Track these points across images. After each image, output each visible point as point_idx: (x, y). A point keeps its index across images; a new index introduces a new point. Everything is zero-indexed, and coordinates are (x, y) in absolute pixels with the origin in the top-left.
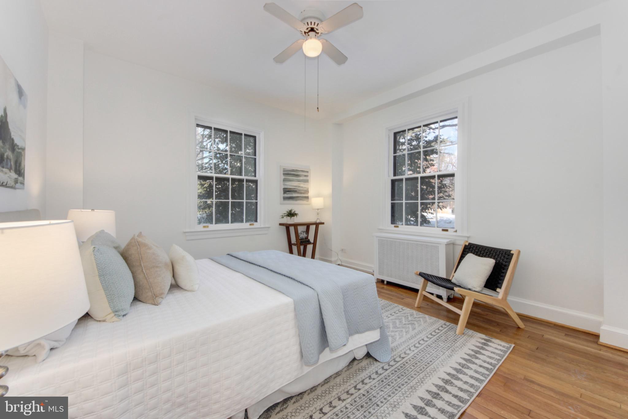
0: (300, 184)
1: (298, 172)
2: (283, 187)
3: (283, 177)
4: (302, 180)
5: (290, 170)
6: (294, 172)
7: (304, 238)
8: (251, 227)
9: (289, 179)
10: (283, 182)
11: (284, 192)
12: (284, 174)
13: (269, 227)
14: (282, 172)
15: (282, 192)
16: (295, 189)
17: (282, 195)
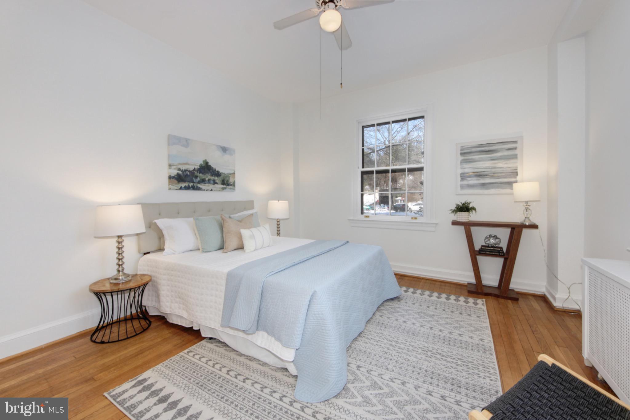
0: (495, 163)
1: (492, 146)
2: (460, 171)
3: (461, 158)
4: (501, 156)
5: (473, 146)
6: (483, 147)
7: (490, 246)
8: (412, 221)
9: (472, 159)
10: (461, 165)
11: (461, 179)
12: (461, 154)
13: (437, 224)
14: (459, 152)
15: (459, 179)
16: (484, 172)
17: (459, 183)
